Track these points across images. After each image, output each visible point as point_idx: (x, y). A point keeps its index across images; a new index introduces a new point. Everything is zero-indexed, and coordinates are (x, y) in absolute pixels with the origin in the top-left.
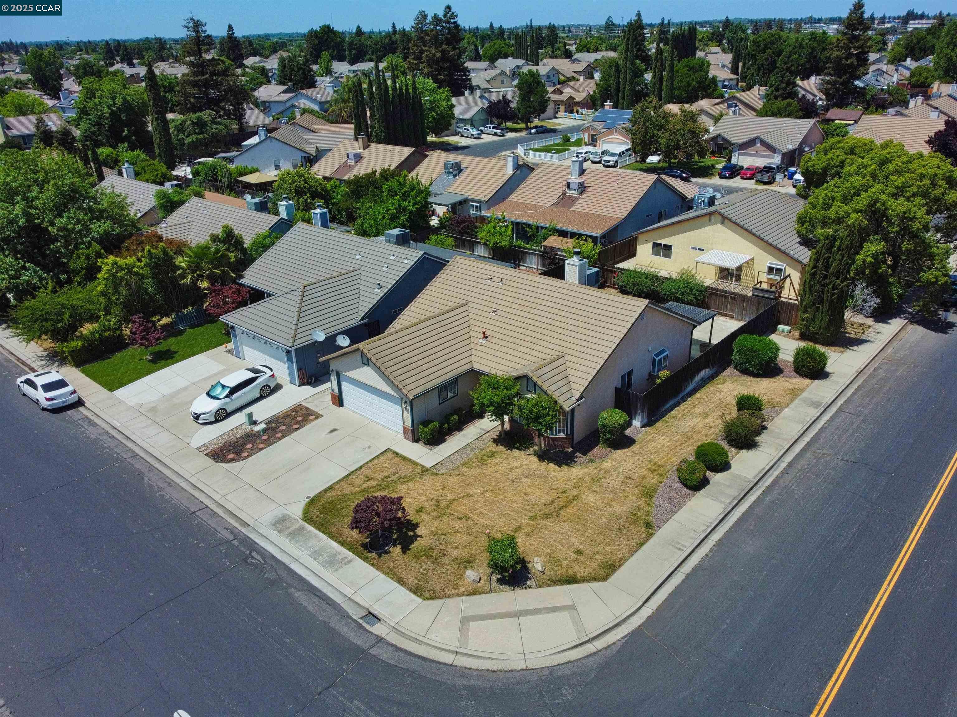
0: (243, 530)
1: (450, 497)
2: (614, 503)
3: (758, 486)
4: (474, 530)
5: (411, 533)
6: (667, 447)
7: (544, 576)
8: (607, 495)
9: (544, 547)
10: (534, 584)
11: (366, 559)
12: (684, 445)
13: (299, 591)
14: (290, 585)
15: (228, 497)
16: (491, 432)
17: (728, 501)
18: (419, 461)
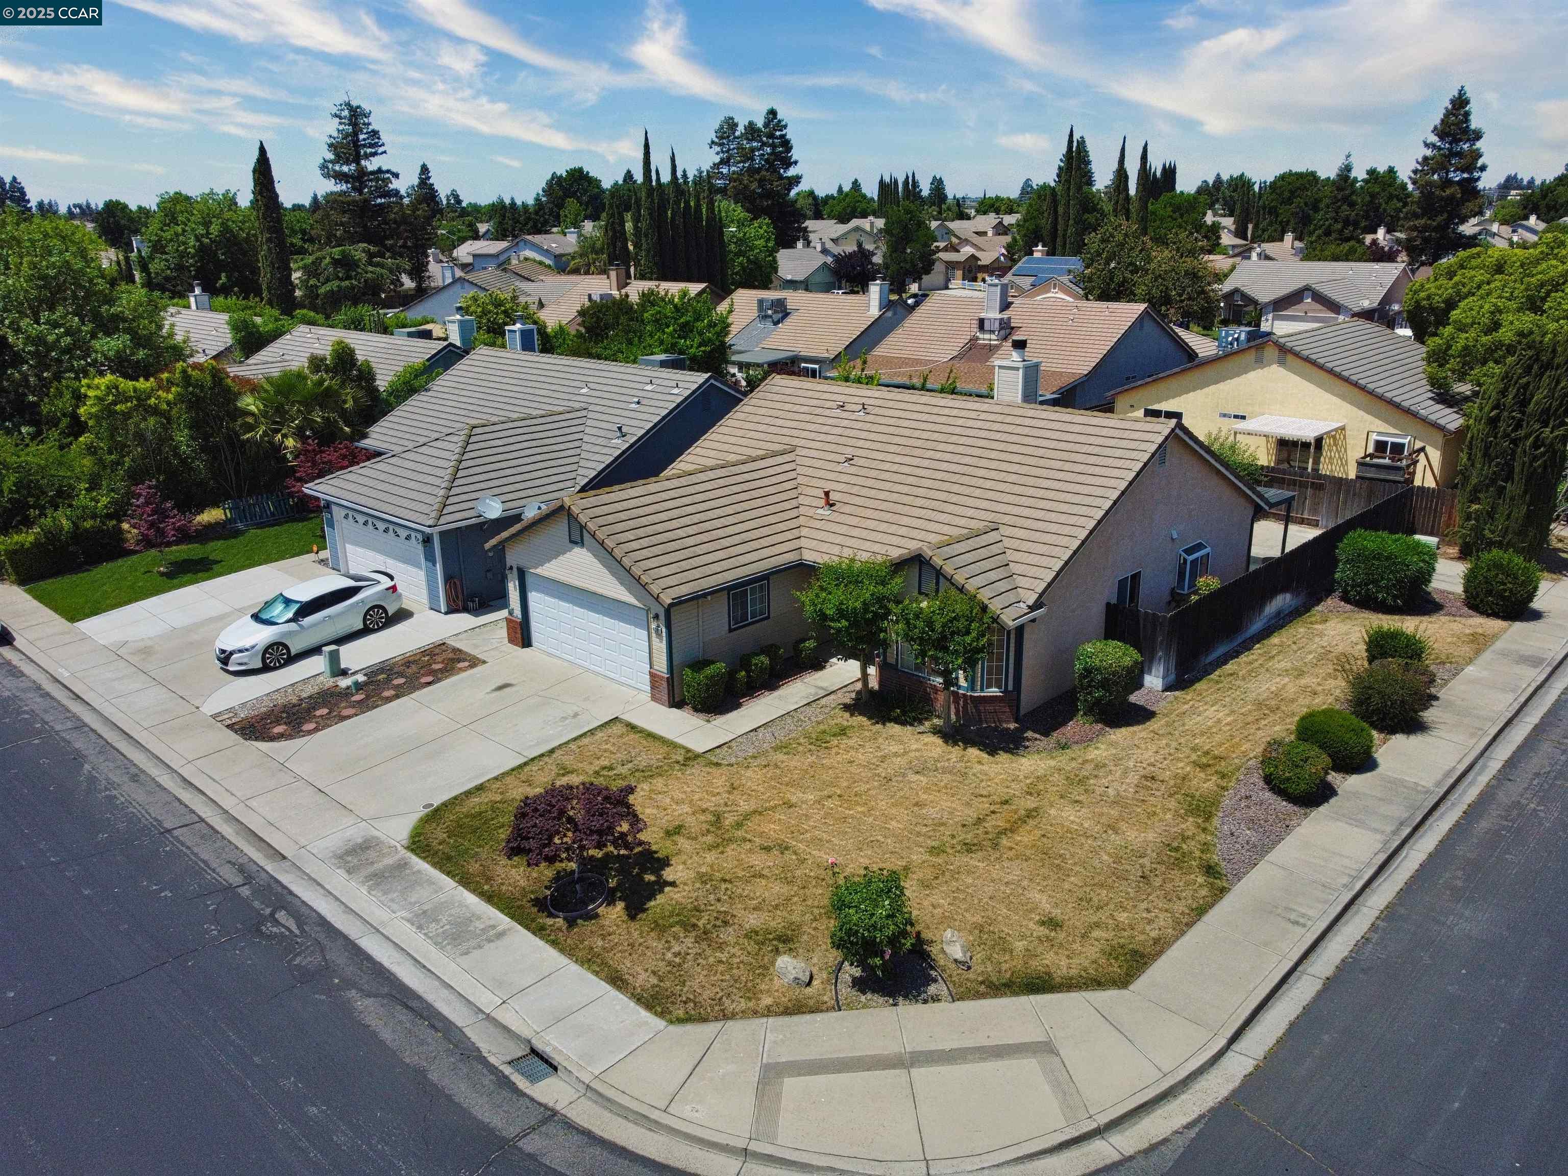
0: (269, 868)
1: (745, 806)
2: (1123, 826)
3: (1448, 803)
4: (798, 873)
5: (650, 878)
6: (1227, 724)
7: (971, 975)
8: (1105, 810)
9: (966, 910)
10: (946, 992)
11: (539, 931)
12: (1263, 722)
13: (369, 996)
14: (348, 984)
15: (253, 803)
16: (840, 694)
17: (1389, 829)
18: (680, 741)
